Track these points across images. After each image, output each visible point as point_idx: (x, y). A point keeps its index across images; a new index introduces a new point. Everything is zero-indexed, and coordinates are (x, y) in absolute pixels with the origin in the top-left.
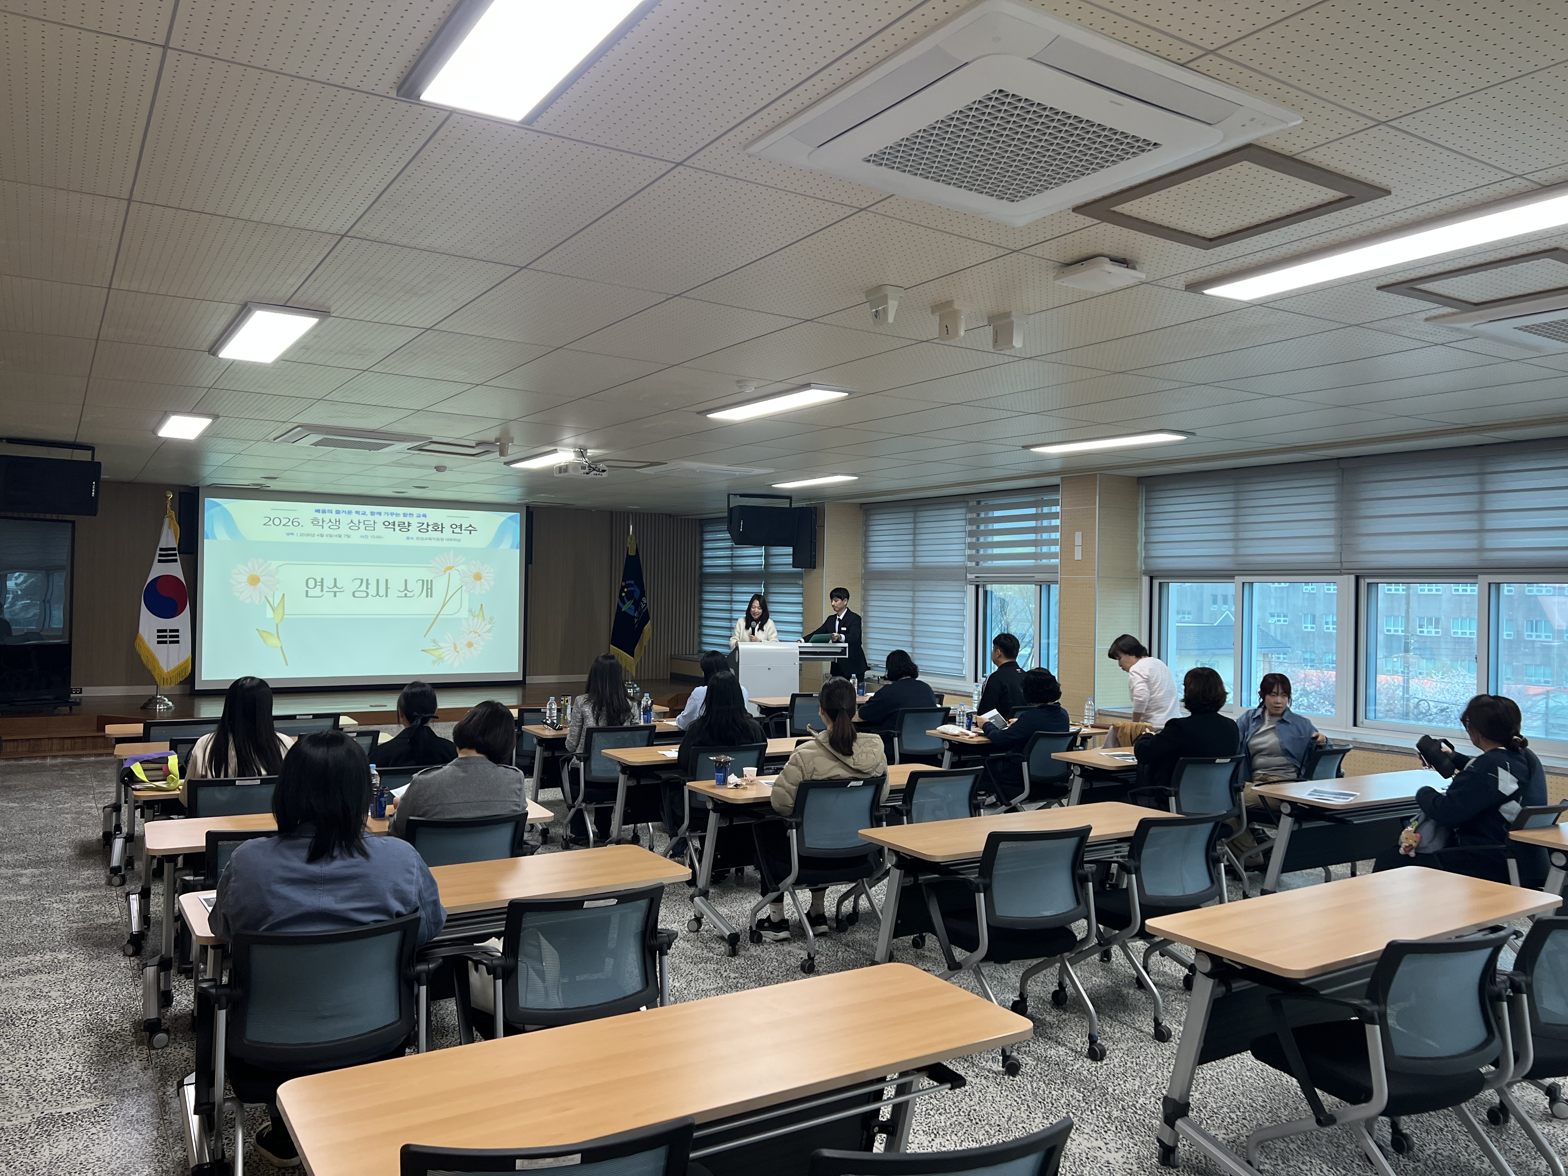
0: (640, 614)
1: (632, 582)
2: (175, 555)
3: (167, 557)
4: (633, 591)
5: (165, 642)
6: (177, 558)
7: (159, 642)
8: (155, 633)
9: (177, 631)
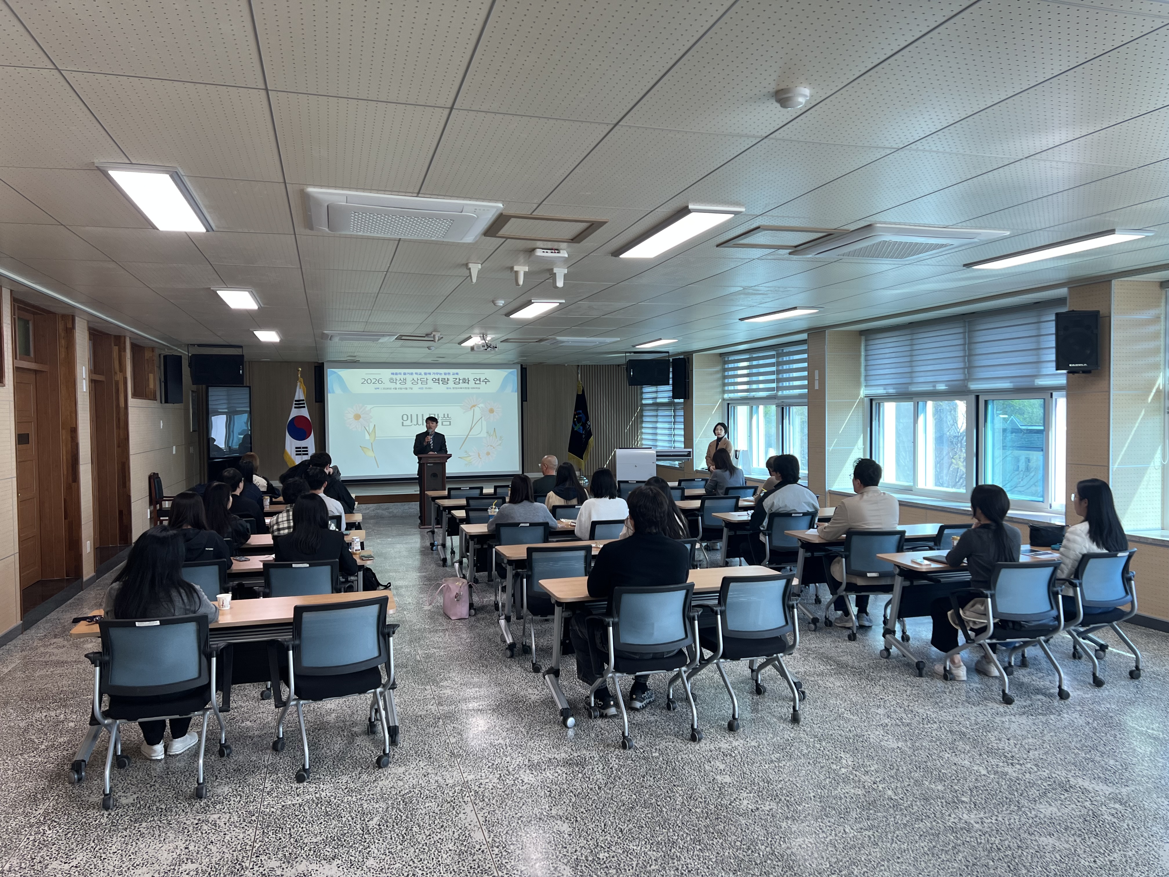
0: (586, 432)
1: (581, 411)
2: (304, 403)
3: (299, 404)
4: (581, 417)
5: (300, 454)
6: (305, 405)
7: (297, 454)
8: (294, 450)
9: (307, 448)
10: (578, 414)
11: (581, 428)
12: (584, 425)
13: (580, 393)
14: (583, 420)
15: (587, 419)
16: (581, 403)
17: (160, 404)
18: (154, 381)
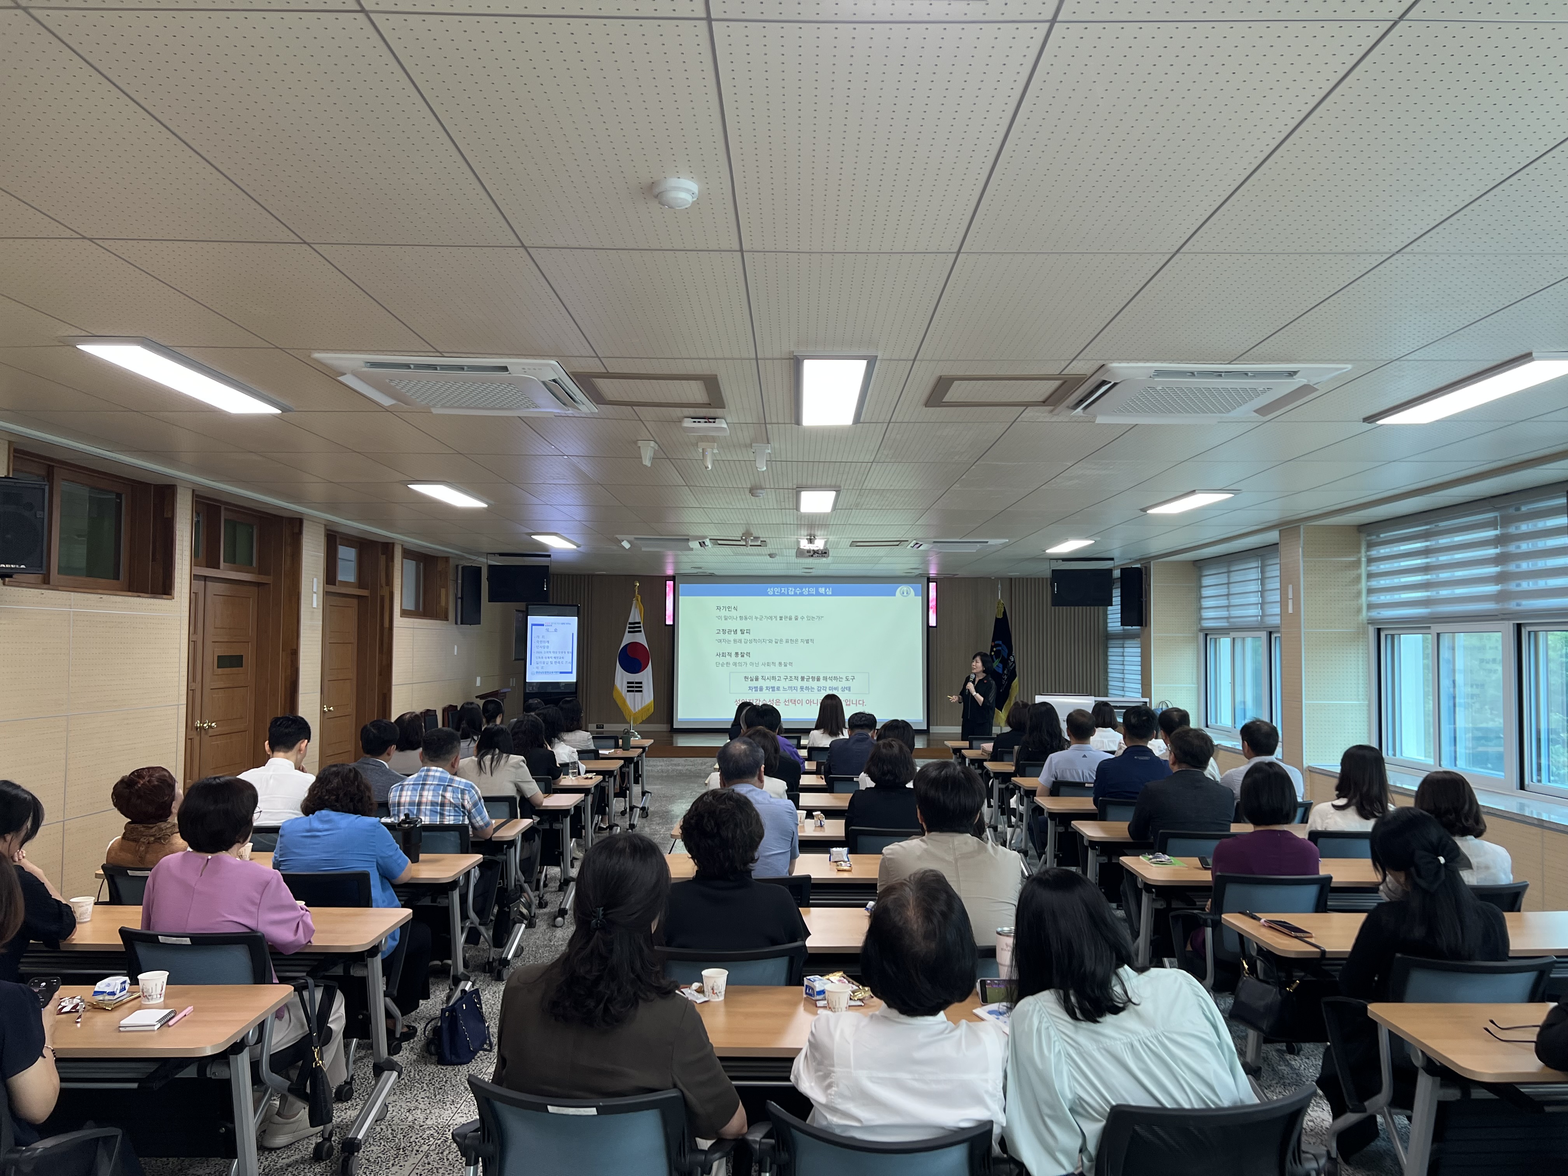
0: (1008, 671)
1: (1000, 642)
2: (640, 627)
3: (635, 628)
4: (1000, 650)
5: (632, 691)
6: (642, 629)
7: (628, 691)
8: (625, 685)
9: (641, 683)
10: (996, 646)
11: (1001, 666)
12: (1005, 662)
13: (1000, 616)
14: (1005, 653)
15: (1010, 653)
16: (1002, 629)
17: (455, 626)
18: (449, 597)
